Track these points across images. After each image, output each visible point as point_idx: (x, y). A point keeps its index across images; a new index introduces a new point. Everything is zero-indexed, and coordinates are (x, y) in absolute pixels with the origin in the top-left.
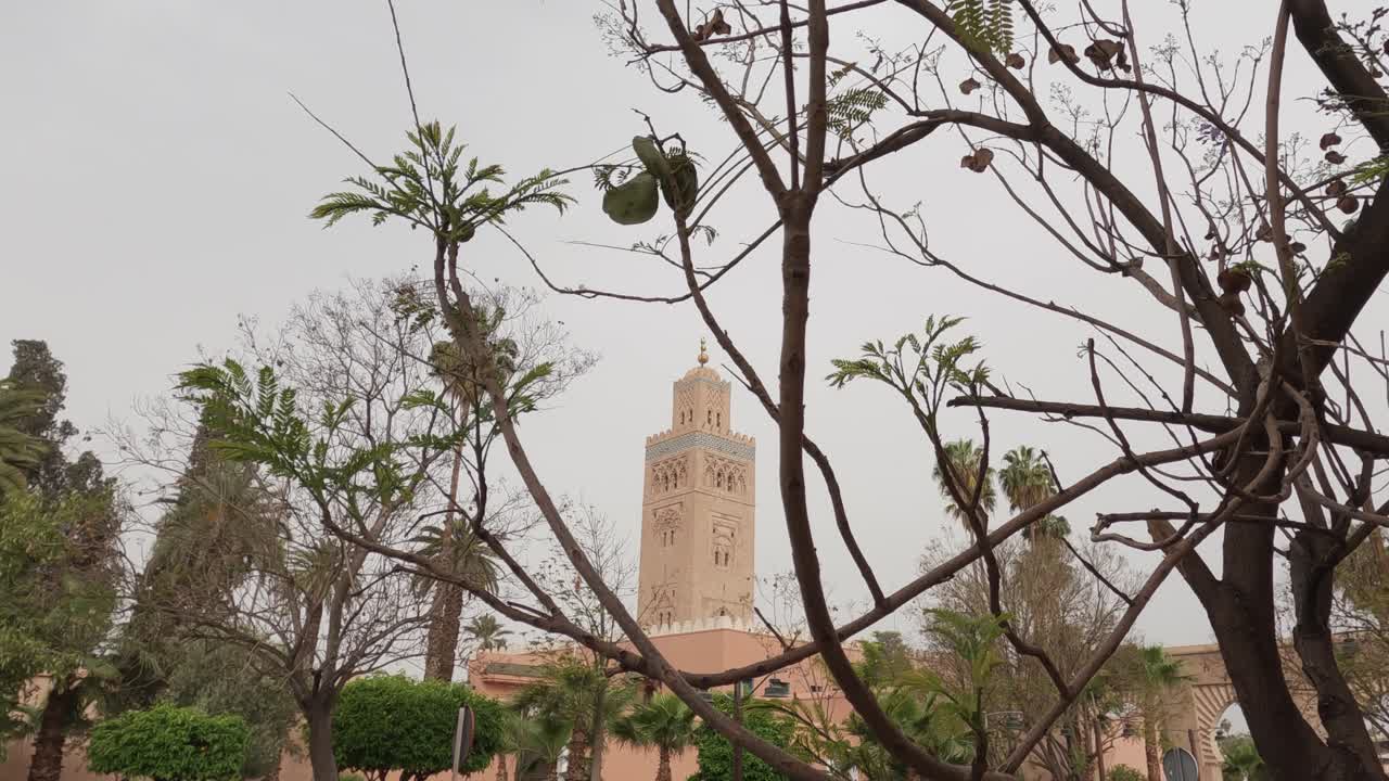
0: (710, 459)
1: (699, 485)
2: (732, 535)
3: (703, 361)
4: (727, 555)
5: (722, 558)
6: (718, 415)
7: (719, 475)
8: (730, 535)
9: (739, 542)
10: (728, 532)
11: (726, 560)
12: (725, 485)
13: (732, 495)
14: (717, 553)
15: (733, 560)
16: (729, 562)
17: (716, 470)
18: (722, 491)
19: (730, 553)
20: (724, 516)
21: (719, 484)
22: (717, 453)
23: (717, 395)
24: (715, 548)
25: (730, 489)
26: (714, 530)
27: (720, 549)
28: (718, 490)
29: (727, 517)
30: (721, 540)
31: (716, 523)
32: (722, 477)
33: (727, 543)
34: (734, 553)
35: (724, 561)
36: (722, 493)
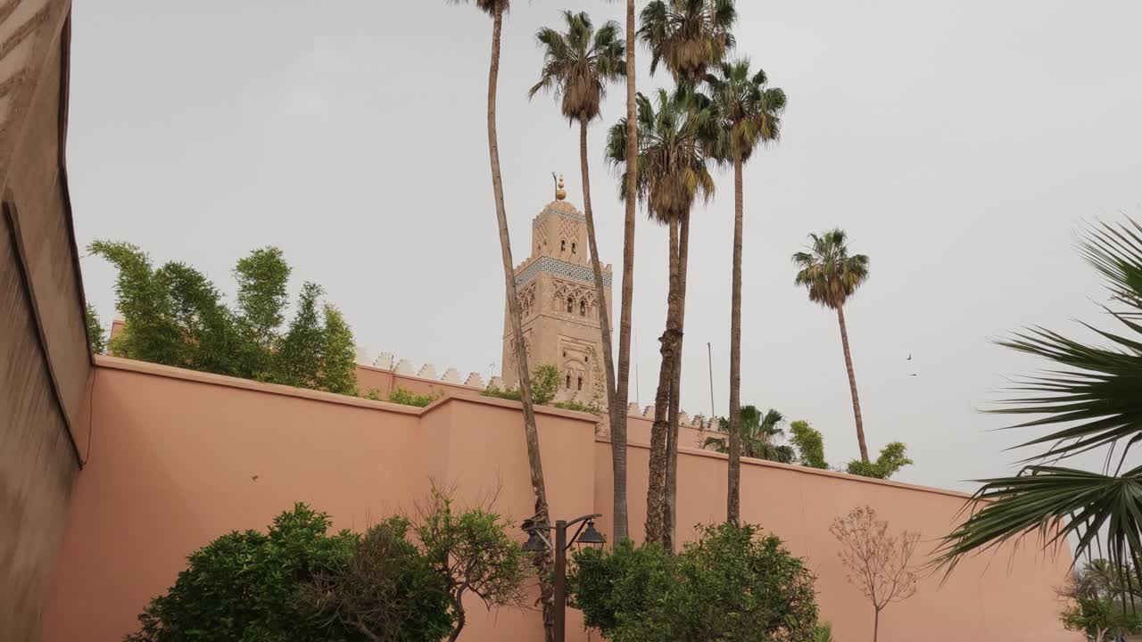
0: (559, 284)
1: (545, 309)
3: (560, 197)
4: (580, 379)
5: (574, 383)
6: (574, 245)
7: (570, 300)
8: (583, 359)
9: (594, 366)
10: (581, 357)
11: (580, 384)
12: (577, 310)
13: (584, 320)
14: (569, 378)
15: (587, 384)
16: (583, 386)
17: (566, 295)
18: (575, 315)
19: (584, 377)
20: (576, 340)
21: (570, 310)
22: (567, 278)
23: (572, 225)
24: (566, 372)
25: (583, 314)
26: (564, 355)
27: (572, 375)
28: (569, 315)
29: (579, 342)
30: (572, 364)
31: (566, 346)
32: (573, 303)
33: (579, 366)
34: (588, 377)
35: (577, 385)
36: (573, 317)
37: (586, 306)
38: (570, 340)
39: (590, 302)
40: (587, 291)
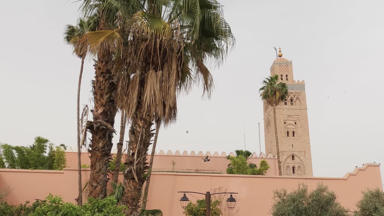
2: (296, 123)
4: (293, 132)
5: (291, 134)
6: (287, 76)
8: (294, 123)
9: (299, 126)
10: (293, 123)
12: (289, 103)
13: (294, 107)
14: (288, 132)
15: (297, 134)
16: (295, 135)
18: (289, 106)
19: (295, 131)
20: (290, 116)
21: (286, 104)
23: (285, 67)
24: (287, 130)
25: (292, 104)
26: (285, 123)
27: (289, 130)
28: (285, 106)
29: (291, 116)
30: (289, 126)
31: (285, 119)
32: (287, 100)
33: (293, 127)
34: (297, 131)
35: (292, 135)
36: (287, 107)
37: (293, 101)
38: (287, 116)
39: (295, 99)
40: (293, 94)
